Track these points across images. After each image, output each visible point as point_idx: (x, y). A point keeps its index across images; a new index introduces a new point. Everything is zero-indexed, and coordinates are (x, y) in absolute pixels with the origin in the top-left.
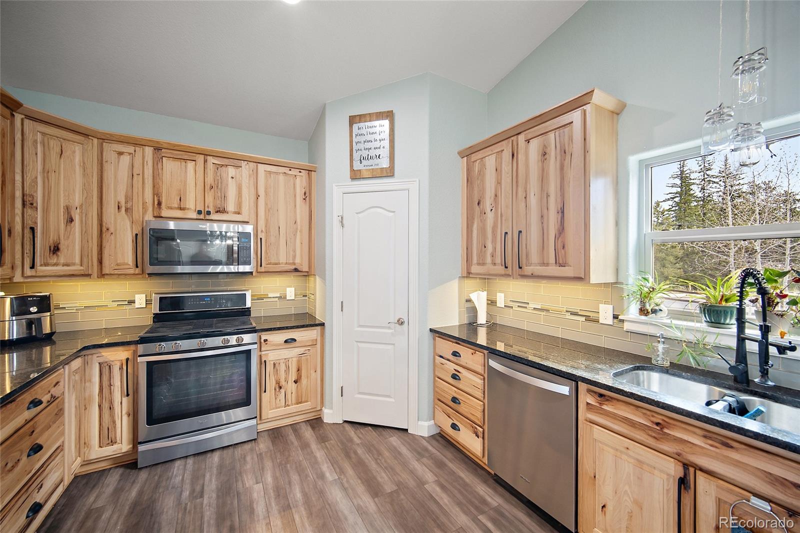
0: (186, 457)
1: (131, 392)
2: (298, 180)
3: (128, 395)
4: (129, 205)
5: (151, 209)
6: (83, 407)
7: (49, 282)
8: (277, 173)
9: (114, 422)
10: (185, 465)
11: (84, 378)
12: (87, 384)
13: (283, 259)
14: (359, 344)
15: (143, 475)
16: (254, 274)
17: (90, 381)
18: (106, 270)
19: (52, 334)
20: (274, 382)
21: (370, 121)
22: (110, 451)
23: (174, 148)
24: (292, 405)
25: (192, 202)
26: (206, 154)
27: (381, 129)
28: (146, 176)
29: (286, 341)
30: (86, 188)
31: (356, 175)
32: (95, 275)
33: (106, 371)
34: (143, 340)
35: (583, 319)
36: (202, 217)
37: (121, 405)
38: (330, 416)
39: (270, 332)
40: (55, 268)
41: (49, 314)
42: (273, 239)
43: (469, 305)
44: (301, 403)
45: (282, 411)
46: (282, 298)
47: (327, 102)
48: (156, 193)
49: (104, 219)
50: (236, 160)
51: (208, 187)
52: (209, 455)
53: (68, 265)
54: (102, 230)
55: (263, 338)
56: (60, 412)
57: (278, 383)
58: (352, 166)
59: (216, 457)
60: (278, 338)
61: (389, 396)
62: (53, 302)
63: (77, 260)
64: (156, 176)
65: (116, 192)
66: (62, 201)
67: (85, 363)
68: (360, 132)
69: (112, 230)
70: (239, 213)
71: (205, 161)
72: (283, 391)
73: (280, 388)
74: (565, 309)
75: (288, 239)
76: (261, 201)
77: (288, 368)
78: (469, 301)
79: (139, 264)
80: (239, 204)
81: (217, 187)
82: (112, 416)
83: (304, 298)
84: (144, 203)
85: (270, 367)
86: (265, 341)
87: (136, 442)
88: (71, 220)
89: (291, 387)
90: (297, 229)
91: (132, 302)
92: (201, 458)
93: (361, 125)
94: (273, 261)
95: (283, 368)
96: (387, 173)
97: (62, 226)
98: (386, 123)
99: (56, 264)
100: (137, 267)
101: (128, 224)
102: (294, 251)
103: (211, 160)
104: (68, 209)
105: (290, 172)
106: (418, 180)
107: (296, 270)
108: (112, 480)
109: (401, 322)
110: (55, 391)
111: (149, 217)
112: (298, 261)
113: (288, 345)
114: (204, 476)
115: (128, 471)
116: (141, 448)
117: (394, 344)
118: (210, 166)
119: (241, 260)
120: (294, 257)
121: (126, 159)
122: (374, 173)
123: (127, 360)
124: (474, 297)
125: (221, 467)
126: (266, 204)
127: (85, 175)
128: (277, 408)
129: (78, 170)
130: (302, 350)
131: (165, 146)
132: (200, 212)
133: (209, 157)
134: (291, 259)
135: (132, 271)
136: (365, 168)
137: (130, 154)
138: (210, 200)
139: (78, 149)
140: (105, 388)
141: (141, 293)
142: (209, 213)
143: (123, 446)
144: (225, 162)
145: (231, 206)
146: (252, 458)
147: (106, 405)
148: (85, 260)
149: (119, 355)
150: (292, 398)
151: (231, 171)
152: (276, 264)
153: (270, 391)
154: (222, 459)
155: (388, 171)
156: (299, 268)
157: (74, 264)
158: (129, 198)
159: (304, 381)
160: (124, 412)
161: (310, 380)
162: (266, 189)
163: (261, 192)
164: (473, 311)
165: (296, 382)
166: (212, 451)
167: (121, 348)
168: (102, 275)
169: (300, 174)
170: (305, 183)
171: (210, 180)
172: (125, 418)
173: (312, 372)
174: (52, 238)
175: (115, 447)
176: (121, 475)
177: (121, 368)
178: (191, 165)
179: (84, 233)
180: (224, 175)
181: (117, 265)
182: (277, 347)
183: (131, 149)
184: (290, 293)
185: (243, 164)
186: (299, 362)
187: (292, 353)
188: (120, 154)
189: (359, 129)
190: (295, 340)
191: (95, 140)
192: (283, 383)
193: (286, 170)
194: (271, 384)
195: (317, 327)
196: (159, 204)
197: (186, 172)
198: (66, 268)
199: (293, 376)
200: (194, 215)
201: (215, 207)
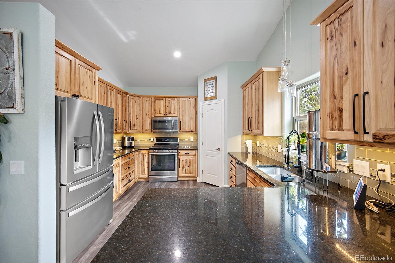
0: (159, 182)
1: (148, 162)
2: (192, 102)
3: (147, 163)
4: (148, 114)
5: (153, 114)
6: (138, 163)
7: (134, 133)
8: (185, 100)
9: (144, 169)
10: (158, 183)
11: (139, 157)
12: (139, 158)
13: (187, 128)
14: (207, 156)
15: (150, 183)
16: (179, 132)
17: (140, 158)
18: (144, 131)
19: (134, 146)
20: (182, 166)
21: (210, 80)
22: (143, 176)
23: (158, 97)
24: (188, 174)
25: (163, 112)
26: (166, 97)
27: (213, 83)
28: (152, 105)
29: (186, 153)
30: (140, 110)
31: (206, 99)
32: (142, 132)
33: (143, 155)
34: (151, 149)
35: (275, 150)
36: (165, 115)
37: (146, 165)
38: (200, 180)
39: (181, 150)
40: (134, 130)
41: (133, 141)
42: (184, 121)
43: (245, 145)
44: (190, 174)
45: (184, 175)
46: (189, 140)
47: (198, 75)
48: (154, 110)
49: (144, 117)
50: (173, 98)
51: (166, 107)
52: (164, 182)
53: (136, 129)
54: (143, 120)
55: (179, 152)
56: (134, 162)
57: (183, 166)
58: (205, 96)
59: (166, 183)
60: (184, 152)
61: (216, 175)
62: (134, 138)
63: (138, 128)
64: (154, 105)
65: (146, 111)
66: (135, 114)
67: (139, 153)
68: (207, 84)
69: (145, 120)
70: (175, 114)
71: (166, 99)
72: (185, 169)
73: (184, 168)
74: (271, 147)
75: (189, 121)
76: (181, 109)
77: (186, 162)
78: (245, 143)
79: (151, 129)
80: (175, 111)
81: (169, 107)
82: (144, 167)
83: (196, 141)
84: (152, 113)
85: (181, 161)
86: (180, 152)
87: (149, 175)
88: (137, 118)
89: (187, 168)
90: (191, 118)
91: (150, 140)
92: (163, 183)
93: (207, 82)
94: (184, 128)
95: (185, 162)
96: (215, 98)
97: (135, 120)
98: (214, 80)
99: (134, 129)
100: (150, 130)
101: (148, 118)
102: (191, 125)
103: (167, 99)
104: (136, 116)
105: (189, 99)
106: (224, 99)
107: (191, 131)
108: (144, 183)
109: (219, 150)
110: (133, 157)
111: (153, 116)
112: (192, 128)
113: (186, 155)
114: (161, 186)
115: (147, 182)
116: (150, 176)
117: (217, 157)
118: (167, 100)
119: (175, 128)
120: (191, 127)
121: (148, 101)
122: (211, 98)
123: (147, 153)
124: (247, 142)
125: (166, 185)
126: (182, 110)
127: (140, 107)
128: (183, 174)
129: (138, 106)
130: (191, 157)
131: (156, 96)
132: (164, 114)
133: (167, 98)
134: (190, 127)
135: (149, 131)
136: (209, 97)
137: (149, 100)
138: (167, 111)
139: (138, 101)
140: (143, 160)
141: (152, 137)
142: (166, 114)
143: (146, 176)
144: (170, 99)
145: (172, 112)
146: (174, 185)
147: (143, 164)
148: (140, 128)
149: (145, 152)
150: (188, 172)
151: (172, 101)
152: (185, 129)
153: (181, 168)
154: (167, 184)
155: (215, 97)
156: (192, 130)
157: (138, 129)
158: (148, 112)
159: (191, 167)
160: (146, 167)
161: (193, 167)
162: (182, 105)
163: (181, 107)
164: (246, 147)
165: (189, 167)
166: (165, 182)
167: (146, 150)
168: (143, 132)
169: (193, 99)
170: (194, 102)
171: (167, 105)
172: (147, 168)
173: (194, 164)
174: (134, 123)
175: (145, 175)
176: (146, 182)
177: (146, 156)
178: (162, 101)
179: (139, 121)
180: (170, 103)
181: (146, 129)
182: (183, 155)
183: (149, 99)
184: (192, 139)
185: (176, 98)
186: (190, 160)
187: (188, 157)
188: (147, 100)
189: (207, 83)
190: (188, 153)
191: (142, 97)
192: (185, 166)
193: (188, 99)
194: (181, 166)
195: (195, 150)
196: (155, 113)
197: (161, 103)
198: (136, 130)
199: (188, 165)
200: (163, 115)
201: (168, 113)
